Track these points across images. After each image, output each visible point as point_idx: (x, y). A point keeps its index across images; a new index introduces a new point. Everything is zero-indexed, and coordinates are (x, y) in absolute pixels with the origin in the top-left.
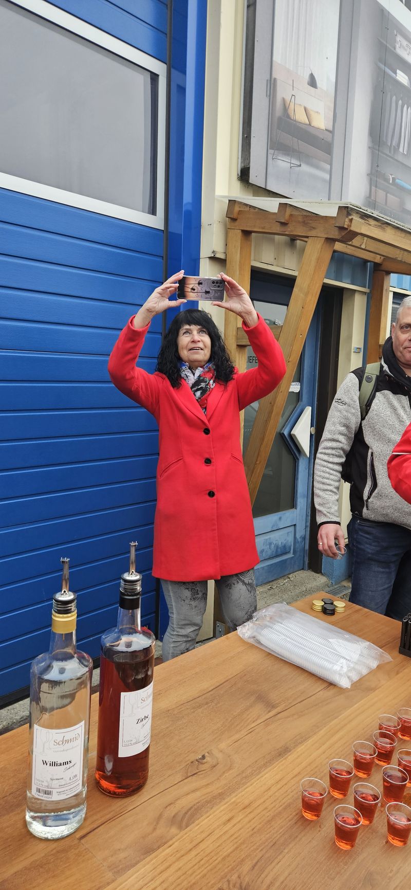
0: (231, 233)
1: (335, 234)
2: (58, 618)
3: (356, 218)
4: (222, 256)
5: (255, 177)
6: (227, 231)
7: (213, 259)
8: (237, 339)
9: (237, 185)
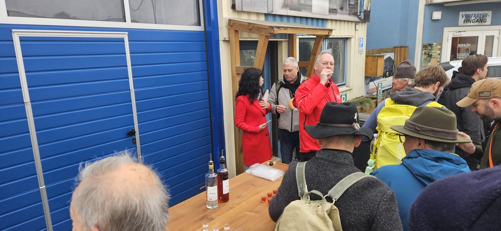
0: (230, 31)
1: (268, 35)
2: (210, 166)
3: (275, 29)
4: (228, 39)
5: (238, 7)
6: (229, 30)
7: (224, 41)
8: (236, 71)
9: (231, 10)
